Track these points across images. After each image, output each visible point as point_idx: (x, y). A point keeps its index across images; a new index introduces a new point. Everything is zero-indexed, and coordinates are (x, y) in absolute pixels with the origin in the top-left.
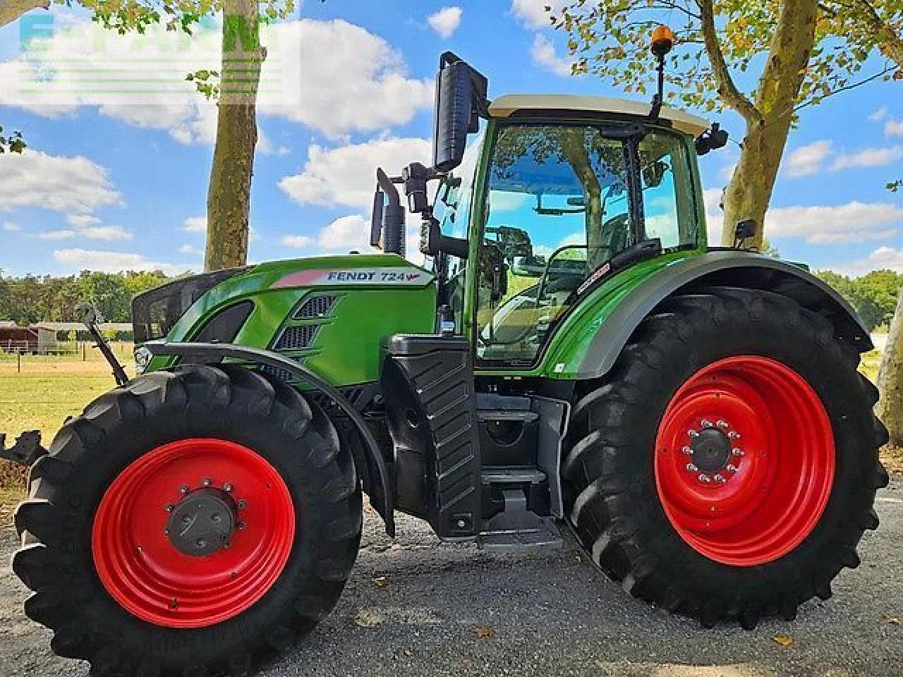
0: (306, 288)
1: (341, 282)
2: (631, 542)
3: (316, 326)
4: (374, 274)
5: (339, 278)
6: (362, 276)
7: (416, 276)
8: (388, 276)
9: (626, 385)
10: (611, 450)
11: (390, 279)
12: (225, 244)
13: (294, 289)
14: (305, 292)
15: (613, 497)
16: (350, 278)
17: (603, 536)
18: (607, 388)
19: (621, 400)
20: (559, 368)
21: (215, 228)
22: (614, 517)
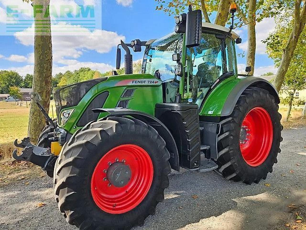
0: (126, 86)
1: (136, 84)
2: (236, 164)
3: (128, 100)
4: (145, 81)
5: (135, 83)
6: (142, 82)
7: (157, 82)
8: (150, 82)
9: (235, 117)
10: (232, 137)
11: (150, 83)
12: (45, 65)
13: (122, 86)
14: (125, 88)
15: (232, 151)
16: (139, 83)
17: (229, 163)
18: (230, 119)
19: (234, 122)
20: (210, 113)
21: (40, 58)
22: (232, 157)
